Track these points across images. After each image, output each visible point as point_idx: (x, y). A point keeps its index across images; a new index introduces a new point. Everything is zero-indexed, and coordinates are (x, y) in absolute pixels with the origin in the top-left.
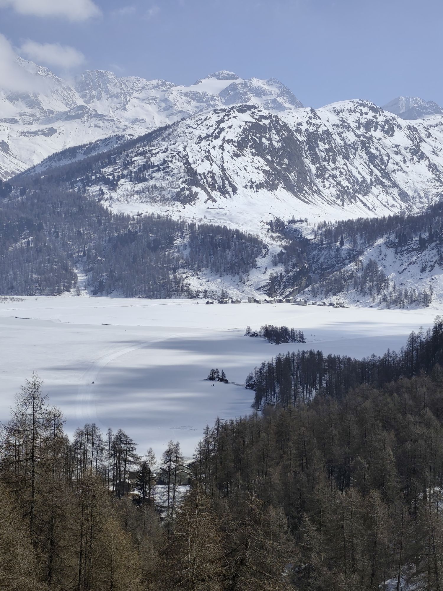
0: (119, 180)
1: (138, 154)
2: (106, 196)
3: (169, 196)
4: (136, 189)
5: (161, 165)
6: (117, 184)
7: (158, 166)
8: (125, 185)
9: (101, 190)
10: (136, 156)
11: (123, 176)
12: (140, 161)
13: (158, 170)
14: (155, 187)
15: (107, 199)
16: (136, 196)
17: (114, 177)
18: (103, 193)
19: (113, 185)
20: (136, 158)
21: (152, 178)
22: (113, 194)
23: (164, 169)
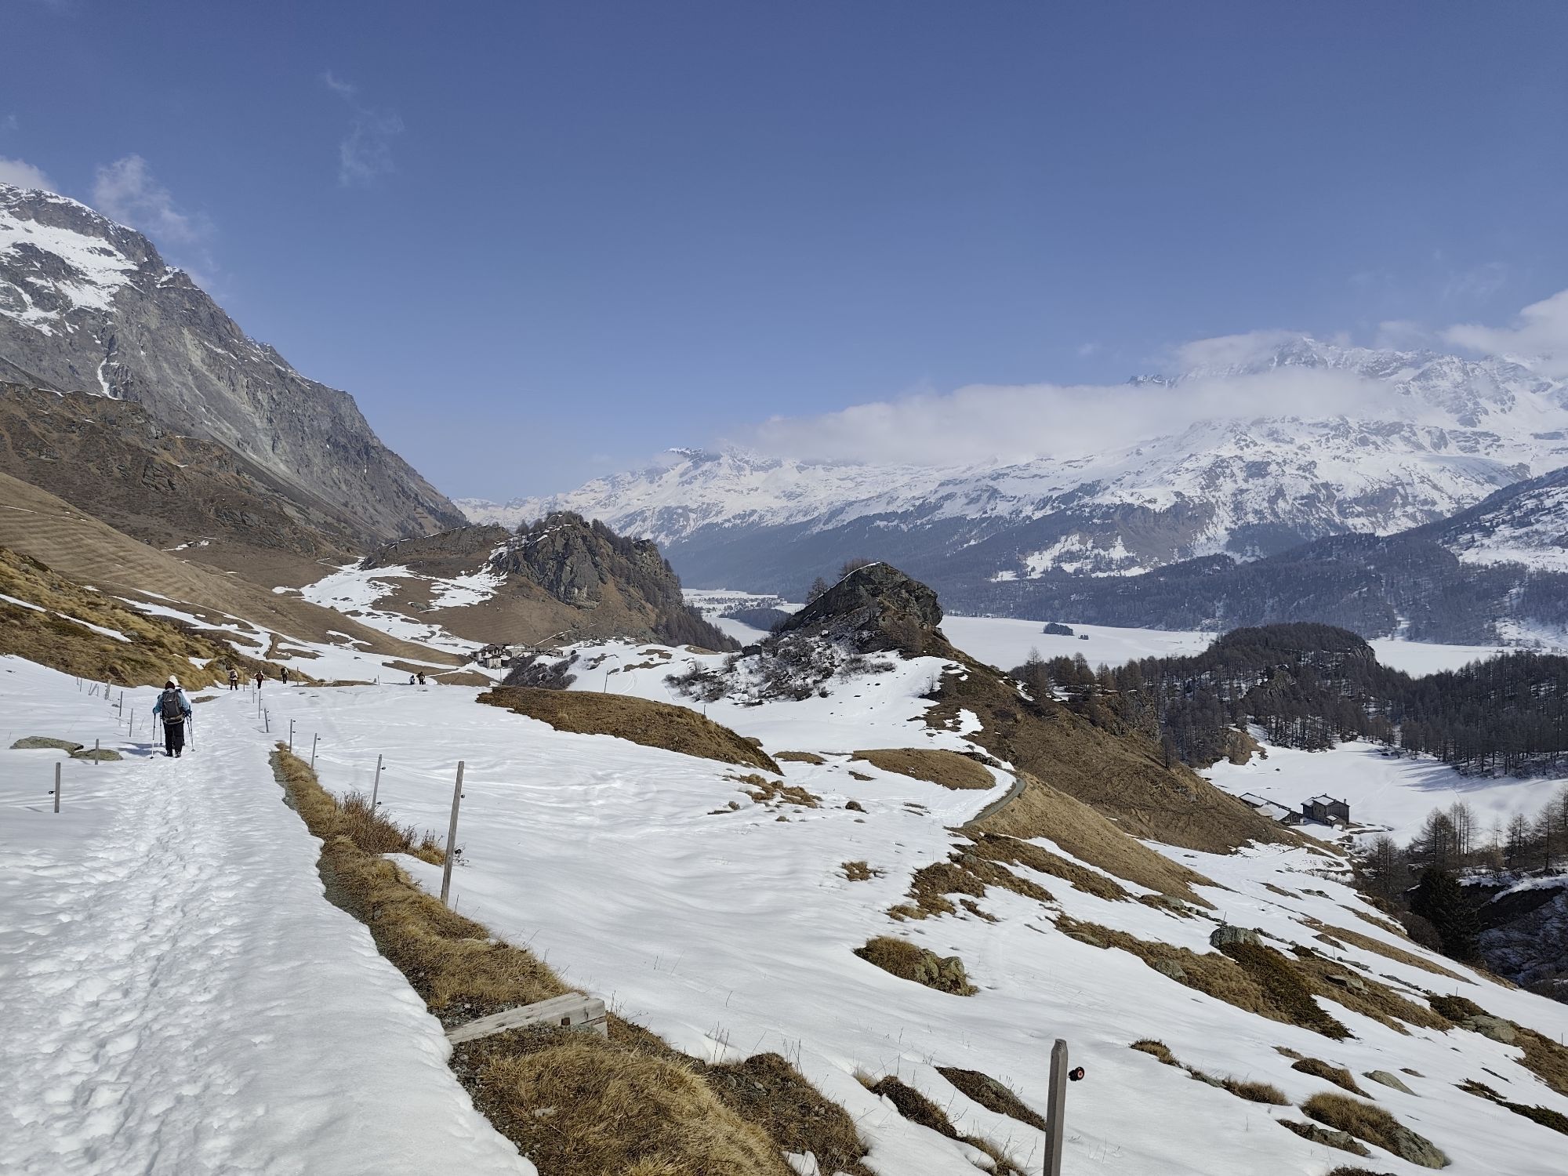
0: (1498, 525)
1: (1531, 497)
2: (1476, 544)
3: (1548, 541)
4: (1515, 534)
5: (1554, 507)
6: (1494, 531)
7: (1549, 509)
8: (1504, 531)
9: (1473, 537)
10: (1528, 499)
11: (1504, 522)
12: (1530, 504)
13: (1549, 513)
14: (1537, 531)
15: (1477, 546)
16: (1511, 542)
17: (1492, 524)
18: (1474, 541)
19: (1488, 532)
20: (1527, 502)
21: (1538, 521)
22: (1486, 541)
23: (1556, 511)
